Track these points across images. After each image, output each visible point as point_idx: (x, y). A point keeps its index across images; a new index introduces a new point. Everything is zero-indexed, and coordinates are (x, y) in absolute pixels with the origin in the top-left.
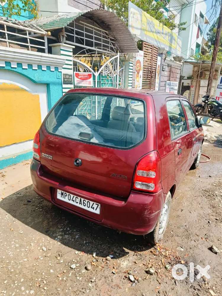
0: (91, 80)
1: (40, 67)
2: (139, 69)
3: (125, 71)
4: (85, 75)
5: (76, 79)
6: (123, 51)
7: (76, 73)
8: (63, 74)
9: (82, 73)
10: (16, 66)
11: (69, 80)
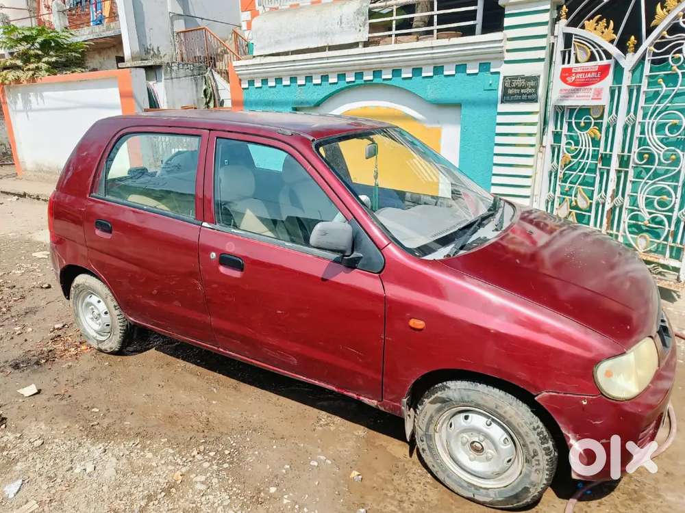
0: (607, 82)
1: (438, 70)
4: (588, 72)
5: (556, 85)
8: (505, 77)
9: (582, 65)
10: (390, 76)
11: (522, 91)
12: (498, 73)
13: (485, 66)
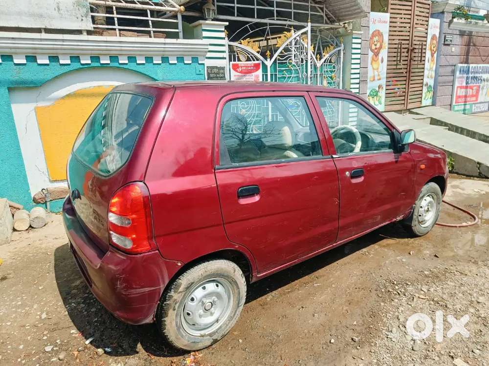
0: (260, 72)
1: (165, 59)
2: (378, 46)
3: (344, 53)
4: (249, 67)
5: (233, 72)
6: (340, 18)
7: (233, 64)
8: (207, 67)
9: (243, 63)
10: (127, 62)
11: (218, 76)
12: (203, 64)
13: (195, 59)
